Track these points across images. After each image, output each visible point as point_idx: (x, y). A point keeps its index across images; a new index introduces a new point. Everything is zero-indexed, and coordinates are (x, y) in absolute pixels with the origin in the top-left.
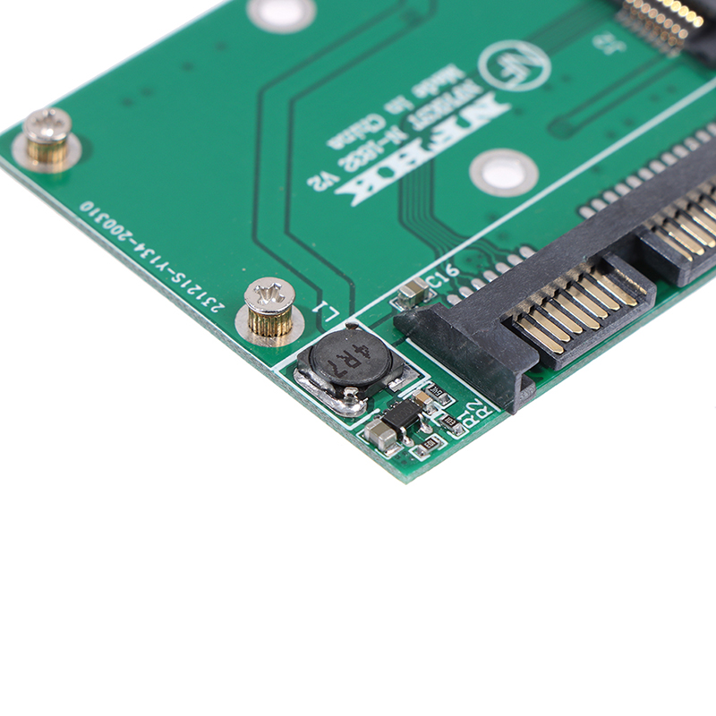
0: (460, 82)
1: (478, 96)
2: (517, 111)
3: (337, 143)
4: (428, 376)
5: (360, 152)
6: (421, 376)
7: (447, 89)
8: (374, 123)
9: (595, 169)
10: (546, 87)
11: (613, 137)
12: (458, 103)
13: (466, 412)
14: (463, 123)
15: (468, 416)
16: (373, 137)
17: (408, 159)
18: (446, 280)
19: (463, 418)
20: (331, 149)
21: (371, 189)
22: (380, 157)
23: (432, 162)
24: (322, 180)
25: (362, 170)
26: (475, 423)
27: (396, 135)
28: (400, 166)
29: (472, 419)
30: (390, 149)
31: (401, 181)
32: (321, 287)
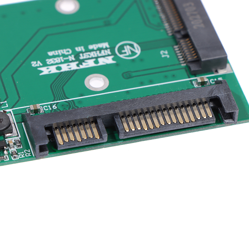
0: (106, 49)
1: (109, 55)
2: (117, 65)
3: (50, 54)
4: (20, 136)
5: (55, 59)
6: (18, 136)
7: (100, 50)
8: (68, 51)
9: (128, 92)
10: (133, 60)
11: (142, 84)
12: (100, 55)
13: (23, 153)
14: (96, 62)
15: (22, 154)
16: (64, 56)
17: (69, 67)
18: (50, 109)
19: (20, 154)
20: (48, 55)
21: (49, 72)
22: (61, 63)
23: (77, 70)
24: (37, 63)
25: (52, 65)
26: (23, 157)
27: (72, 58)
28: (65, 68)
29: (22, 155)
30: (67, 61)
31: (62, 72)
32: (9, 96)
